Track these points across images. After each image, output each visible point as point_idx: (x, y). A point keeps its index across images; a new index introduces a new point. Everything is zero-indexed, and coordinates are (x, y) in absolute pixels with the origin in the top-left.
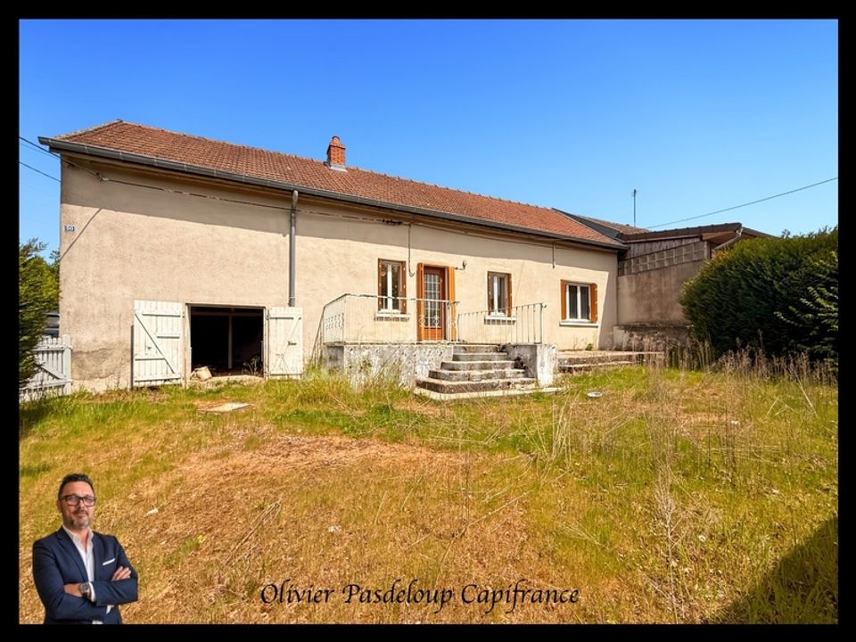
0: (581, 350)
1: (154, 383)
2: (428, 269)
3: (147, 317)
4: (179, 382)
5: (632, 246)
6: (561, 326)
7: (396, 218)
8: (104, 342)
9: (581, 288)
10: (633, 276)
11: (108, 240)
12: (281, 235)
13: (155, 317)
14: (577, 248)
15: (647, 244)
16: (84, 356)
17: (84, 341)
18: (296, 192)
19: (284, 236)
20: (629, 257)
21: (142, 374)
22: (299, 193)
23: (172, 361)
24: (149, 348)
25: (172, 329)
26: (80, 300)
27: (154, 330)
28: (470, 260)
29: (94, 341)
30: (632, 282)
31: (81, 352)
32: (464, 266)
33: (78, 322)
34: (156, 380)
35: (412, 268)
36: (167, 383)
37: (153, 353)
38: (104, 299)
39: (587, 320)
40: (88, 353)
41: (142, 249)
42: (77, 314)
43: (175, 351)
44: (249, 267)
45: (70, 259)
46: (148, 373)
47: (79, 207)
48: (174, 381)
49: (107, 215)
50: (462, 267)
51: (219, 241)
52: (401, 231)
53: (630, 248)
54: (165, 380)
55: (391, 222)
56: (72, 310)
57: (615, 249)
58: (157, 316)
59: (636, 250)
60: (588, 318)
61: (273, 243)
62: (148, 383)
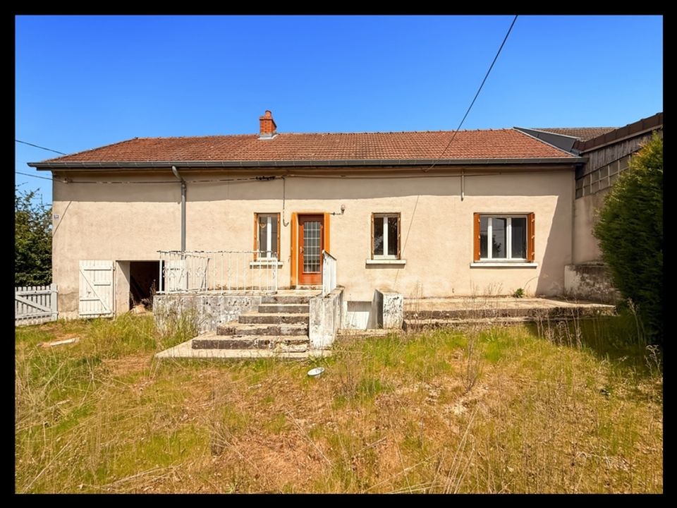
0: (504, 296)
1: (92, 316)
2: (303, 218)
3: (89, 272)
4: (110, 316)
5: (591, 156)
6: (471, 267)
7: (268, 173)
8: (73, 288)
9: (512, 219)
10: (591, 197)
11: (75, 221)
12: (177, 203)
13: (93, 272)
14: (501, 172)
15: (608, 150)
16: (64, 297)
17: (63, 288)
18: (174, 168)
19: (179, 203)
20: (586, 173)
21: (85, 310)
22: (177, 168)
23: (105, 301)
24: (89, 293)
25: (105, 279)
26: (61, 261)
27: (92, 280)
28: (349, 203)
29: (68, 287)
30: (589, 205)
31: (62, 295)
32: (343, 210)
33: (61, 275)
34: (94, 315)
35: (286, 217)
36: (103, 316)
37: (92, 297)
38: (73, 260)
39: (521, 259)
40: (65, 295)
41: (92, 225)
42: (60, 270)
43: (107, 294)
44: (154, 231)
45: (57, 236)
46: (89, 310)
47: (60, 202)
48: (107, 316)
49: (75, 205)
50: (340, 212)
51: (136, 213)
52: (276, 185)
53: (589, 159)
54: (100, 315)
55: (264, 178)
56: (58, 268)
57: (571, 164)
58: (95, 270)
59: (596, 160)
60: (524, 257)
61: (172, 210)
62: (88, 316)
